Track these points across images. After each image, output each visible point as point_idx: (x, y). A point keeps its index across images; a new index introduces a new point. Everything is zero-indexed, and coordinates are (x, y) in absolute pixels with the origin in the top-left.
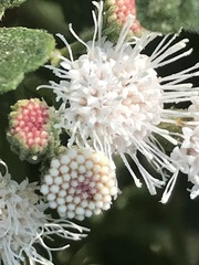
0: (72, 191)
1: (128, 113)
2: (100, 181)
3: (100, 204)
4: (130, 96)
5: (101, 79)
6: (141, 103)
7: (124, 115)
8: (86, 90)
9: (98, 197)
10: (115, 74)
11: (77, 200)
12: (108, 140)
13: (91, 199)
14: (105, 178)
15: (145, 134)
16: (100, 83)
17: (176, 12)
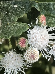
0: (30, 57)
1: (42, 41)
2: (36, 55)
3: (36, 60)
4: (42, 38)
5: (37, 34)
6: (45, 39)
7: (41, 41)
8: (34, 36)
9: (35, 58)
10: (40, 33)
11: (31, 59)
12: (38, 47)
13: (34, 59)
14: (37, 55)
15: (45, 46)
16: (37, 35)
17: (54, 22)
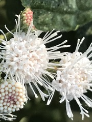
0: (6, 100)
1: (32, 64)
2: (18, 96)
3: (19, 106)
4: (33, 57)
5: (20, 49)
6: (38, 60)
7: (30, 65)
8: (13, 55)
10: (26, 47)
11: (8, 104)
12: (23, 77)
13: (15, 103)
14: (21, 94)
15: (40, 73)
16: (20, 51)
